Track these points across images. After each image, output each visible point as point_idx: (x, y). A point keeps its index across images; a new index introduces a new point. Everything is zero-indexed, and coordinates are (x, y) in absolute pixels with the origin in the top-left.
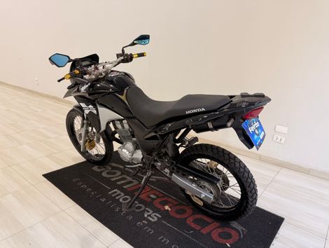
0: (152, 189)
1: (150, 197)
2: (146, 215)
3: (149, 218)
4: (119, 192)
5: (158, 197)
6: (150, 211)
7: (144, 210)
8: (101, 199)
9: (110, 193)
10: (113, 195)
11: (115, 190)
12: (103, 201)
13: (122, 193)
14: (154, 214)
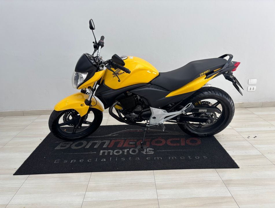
0: (125, 140)
3: (148, 153)
4: (106, 151)
5: (136, 142)
7: (139, 151)
8: (102, 160)
9: (101, 154)
10: (106, 154)
11: (102, 151)
12: (105, 160)
13: (110, 151)
14: (148, 149)
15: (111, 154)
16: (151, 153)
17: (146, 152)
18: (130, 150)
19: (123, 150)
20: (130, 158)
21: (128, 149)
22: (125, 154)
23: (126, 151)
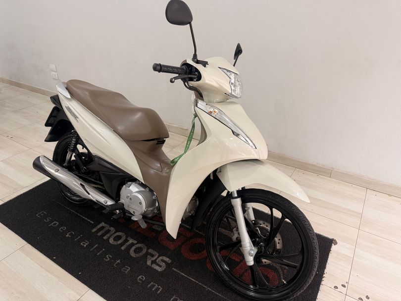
2: (149, 263)
3: (154, 266)
4: (107, 227)
6: (154, 253)
8: (82, 244)
9: (94, 230)
10: (99, 234)
11: (101, 225)
12: (85, 246)
13: (112, 229)
14: (161, 258)
15: (105, 238)
16: (157, 268)
17: (153, 262)
18: (136, 244)
19: (129, 239)
20: (119, 261)
21: (136, 242)
22: (123, 248)
23: (131, 241)
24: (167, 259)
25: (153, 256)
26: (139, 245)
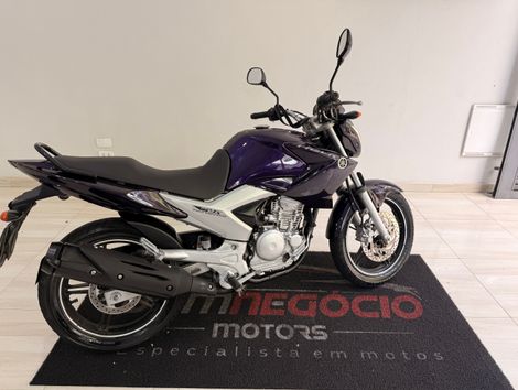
0: (263, 294)
1: (277, 307)
2: (308, 338)
3: (315, 338)
4: (227, 327)
5: (286, 301)
6: (302, 327)
7: (297, 331)
8: (218, 354)
9: (215, 335)
10: (226, 335)
11: (216, 326)
12: (224, 354)
13: (233, 325)
14: (313, 328)
15: (237, 336)
17: (311, 335)
18: (276, 326)
19: (262, 326)
20: (278, 350)
21: (273, 326)
22: (267, 337)
24: (320, 327)
25: (304, 330)
26: (281, 326)
